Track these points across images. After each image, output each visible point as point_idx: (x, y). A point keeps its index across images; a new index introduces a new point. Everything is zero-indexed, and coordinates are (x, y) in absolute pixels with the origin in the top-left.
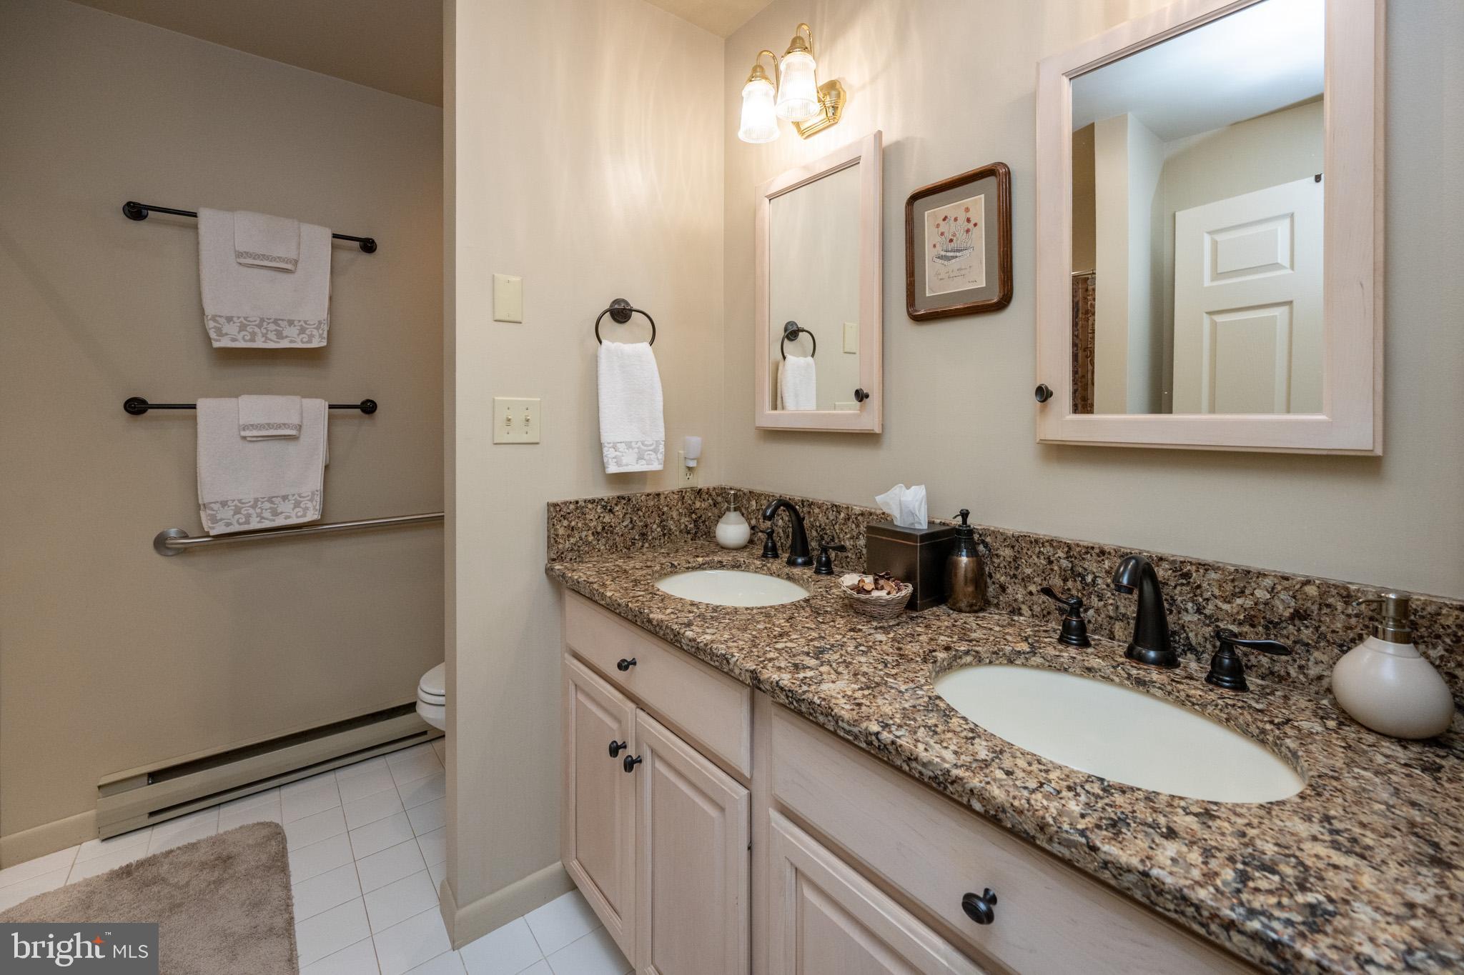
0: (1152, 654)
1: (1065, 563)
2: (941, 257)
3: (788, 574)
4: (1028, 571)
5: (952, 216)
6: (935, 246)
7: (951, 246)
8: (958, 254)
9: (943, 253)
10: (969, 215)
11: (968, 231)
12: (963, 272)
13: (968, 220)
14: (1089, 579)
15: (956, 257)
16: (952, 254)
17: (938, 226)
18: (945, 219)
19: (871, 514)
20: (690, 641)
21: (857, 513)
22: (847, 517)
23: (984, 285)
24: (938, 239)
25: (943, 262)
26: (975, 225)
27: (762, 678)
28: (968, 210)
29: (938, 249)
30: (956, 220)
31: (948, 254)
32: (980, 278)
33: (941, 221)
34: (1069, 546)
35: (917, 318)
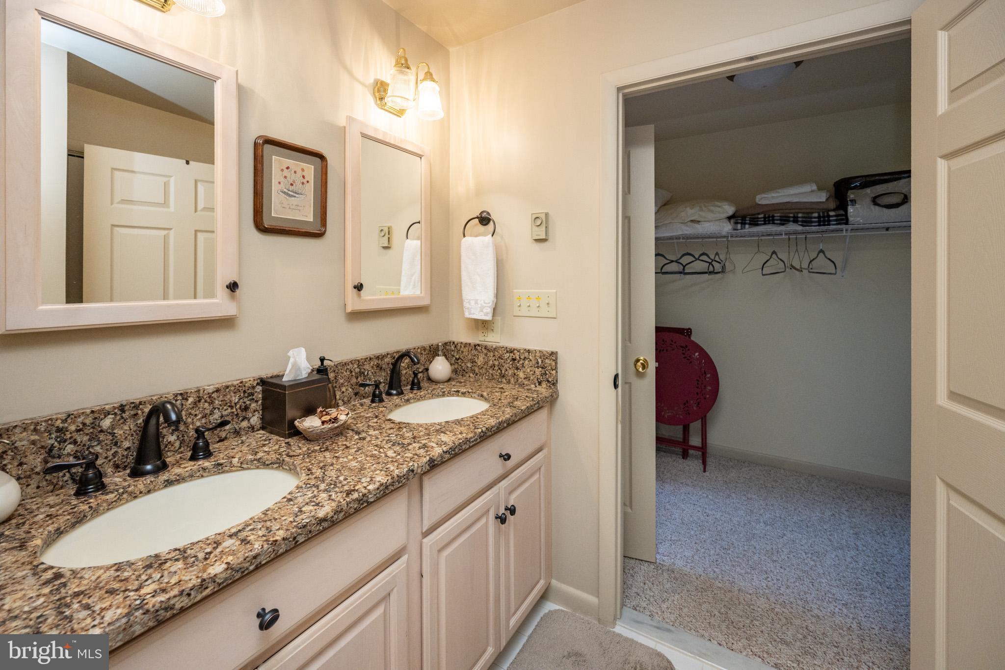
0: (395, 392)
1: (357, 370)
2: (285, 193)
4: (342, 381)
5: (292, 169)
6: (279, 183)
7: (291, 188)
8: (296, 195)
9: (286, 191)
10: (304, 174)
11: (303, 183)
12: (299, 208)
13: (303, 177)
15: (295, 197)
16: (292, 194)
17: (282, 170)
18: (288, 168)
19: (227, 387)
21: (211, 391)
22: (197, 399)
23: (311, 220)
24: (282, 179)
25: (286, 196)
26: (308, 182)
27: (435, 458)
28: (303, 170)
29: (282, 186)
30: (295, 172)
31: (289, 192)
32: (307, 215)
33: (284, 168)
34: (358, 361)
35: (261, 228)
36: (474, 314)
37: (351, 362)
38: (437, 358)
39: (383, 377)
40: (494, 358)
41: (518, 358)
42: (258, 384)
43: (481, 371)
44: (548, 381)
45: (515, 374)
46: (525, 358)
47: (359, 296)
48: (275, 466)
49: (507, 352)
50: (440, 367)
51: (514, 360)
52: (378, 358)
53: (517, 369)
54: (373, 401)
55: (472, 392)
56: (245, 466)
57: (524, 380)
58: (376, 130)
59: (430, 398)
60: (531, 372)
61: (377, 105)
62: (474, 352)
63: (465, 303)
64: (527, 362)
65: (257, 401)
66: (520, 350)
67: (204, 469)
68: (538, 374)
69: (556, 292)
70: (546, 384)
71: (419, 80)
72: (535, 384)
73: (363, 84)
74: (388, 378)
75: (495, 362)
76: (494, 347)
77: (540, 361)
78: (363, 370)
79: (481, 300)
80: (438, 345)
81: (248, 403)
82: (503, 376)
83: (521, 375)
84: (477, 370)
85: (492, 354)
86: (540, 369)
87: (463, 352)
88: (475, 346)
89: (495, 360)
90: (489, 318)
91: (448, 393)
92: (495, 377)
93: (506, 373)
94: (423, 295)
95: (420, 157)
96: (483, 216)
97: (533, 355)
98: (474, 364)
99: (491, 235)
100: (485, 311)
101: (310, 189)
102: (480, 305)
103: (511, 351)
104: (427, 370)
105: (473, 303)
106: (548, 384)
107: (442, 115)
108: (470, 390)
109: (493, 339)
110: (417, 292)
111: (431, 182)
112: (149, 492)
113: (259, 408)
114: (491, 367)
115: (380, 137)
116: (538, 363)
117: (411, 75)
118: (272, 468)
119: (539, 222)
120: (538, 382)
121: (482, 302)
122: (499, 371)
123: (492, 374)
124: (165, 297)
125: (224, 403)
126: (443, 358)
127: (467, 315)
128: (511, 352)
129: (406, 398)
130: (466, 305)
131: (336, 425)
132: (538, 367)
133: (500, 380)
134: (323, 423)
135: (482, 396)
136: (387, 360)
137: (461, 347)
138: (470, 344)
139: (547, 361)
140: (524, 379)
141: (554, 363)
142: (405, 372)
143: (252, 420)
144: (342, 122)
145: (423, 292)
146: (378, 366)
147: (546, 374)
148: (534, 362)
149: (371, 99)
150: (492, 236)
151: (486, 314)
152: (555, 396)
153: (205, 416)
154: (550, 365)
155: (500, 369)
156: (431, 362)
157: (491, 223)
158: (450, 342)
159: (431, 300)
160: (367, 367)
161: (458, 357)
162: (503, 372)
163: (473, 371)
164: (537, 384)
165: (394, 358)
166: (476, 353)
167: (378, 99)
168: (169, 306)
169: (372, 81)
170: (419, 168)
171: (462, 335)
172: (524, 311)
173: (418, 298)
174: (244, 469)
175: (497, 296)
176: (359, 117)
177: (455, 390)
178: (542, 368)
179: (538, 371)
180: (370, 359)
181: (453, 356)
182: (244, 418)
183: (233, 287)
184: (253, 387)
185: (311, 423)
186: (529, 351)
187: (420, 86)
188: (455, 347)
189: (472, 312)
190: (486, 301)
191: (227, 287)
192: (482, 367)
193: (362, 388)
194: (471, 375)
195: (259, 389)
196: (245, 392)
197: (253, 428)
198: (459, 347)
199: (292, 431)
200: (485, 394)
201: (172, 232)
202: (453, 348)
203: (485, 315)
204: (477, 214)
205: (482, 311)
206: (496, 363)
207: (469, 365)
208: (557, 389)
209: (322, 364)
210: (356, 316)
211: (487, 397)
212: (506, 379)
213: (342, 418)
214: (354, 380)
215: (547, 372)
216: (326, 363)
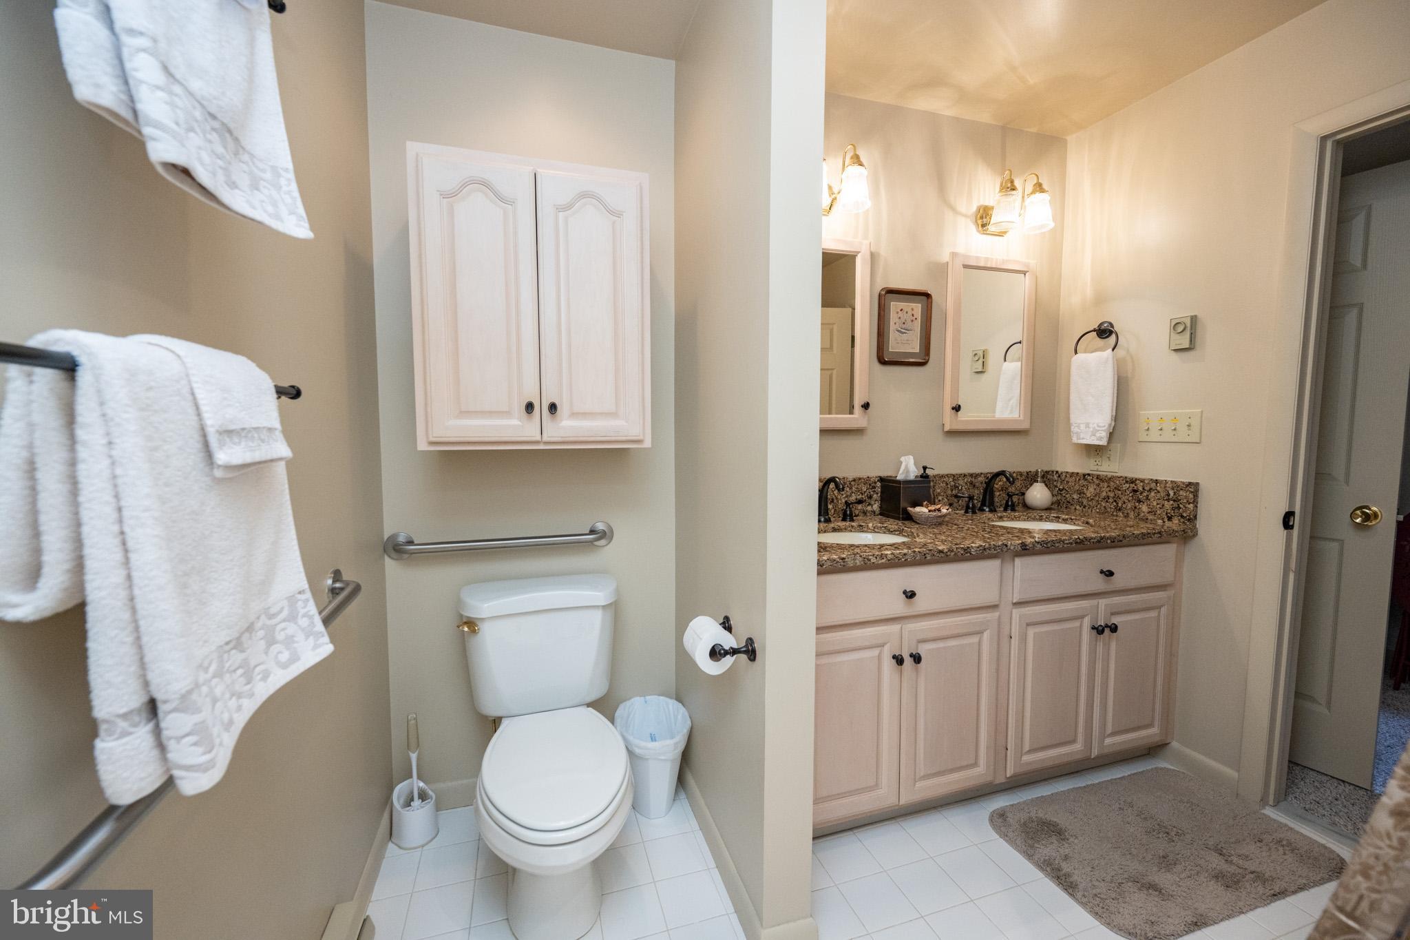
0: (988, 508)
1: (952, 483)
2: (898, 331)
3: (833, 528)
4: (939, 491)
5: (905, 310)
6: (895, 323)
7: (904, 326)
9: (900, 329)
10: (913, 312)
11: (912, 321)
12: (909, 342)
13: (913, 315)
14: (960, 488)
15: (907, 333)
16: (904, 331)
17: (898, 313)
18: (901, 310)
19: (860, 479)
20: (978, 547)
23: (918, 351)
24: (897, 320)
25: (899, 333)
26: (916, 319)
28: (913, 310)
29: (897, 326)
30: (907, 312)
31: (902, 330)
32: (915, 347)
33: (899, 311)
34: (954, 476)
35: (882, 361)
36: (1083, 439)
37: (947, 475)
38: (1035, 484)
39: (978, 493)
40: (1108, 489)
41: (1141, 489)
42: (878, 481)
43: (1090, 503)
44: (1182, 516)
45: (1135, 507)
46: (1151, 489)
47: (957, 415)
48: (897, 533)
49: (1127, 482)
50: (1038, 494)
51: (1135, 491)
52: (971, 475)
53: (1139, 501)
54: (966, 512)
55: (1076, 519)
56: (876, 530)
57: (1148, 515)
58: (978, 258)
59: (1025, 520)
60: (1158, 506)
61: (979, 231)
62: (1082, 482)
63: (1072, 427)
64: (1153, 494)
65: (877, 493)
66: (1144, 480)
67: (852, 527)
68: (1168, 508)
69: (1202, 412)
70: (1179, 520)
71: (1026, 194)
72: (1163, 519)
73: (966, 216)
74: (981, 497)
75: (1109, 493)
76: (1109, 476)
77: (1171, 493)
78: (957, 485)
79: (1094, 424)
80: (1037, 472)
81: (872, 493)
82: (1120, 510)
83: (1144, 508)
84: (1085, 502)
85: (1106, 485)
86: (1172, 502)
87: (1067, 482)
88: (1084, 475)
89: (1110, 491)
90: (1104, 442)
91: (1047, 518)
92: (1109, 510)
93: (1124, 506)
94: (1022, 418)
95: (1025, 273)
96: (1103, 327)
97: (1163, 486)
98: (1082, 495)
99: (1111, 349)
100: (1098, 435)
101: (917, 326)
102: (1091, 429)
103: (1133, 481)
104: (1023, 494)
105: (1082, 427)
106: (1182, 520)
107: (1052, 225)
108: (1073, 517)
109: (1108, 468)
110: (1015, 415)
111: (1036, 299)
112: (825, 532)
113: (879, 499)
114: (1104, 499)
115: (982, 264)
116: (1169, 495)
117: (1017, 195)
118: (895, 534)
119: (1180, 328)
120: (1168, 516)
121: (1095, 425)
122: (1115, 504)
123: (1105, 507)
124: (830, 413)
125: (859, 490)
126: (1043, 484)
127: (1075, 440)
128: (1132, 483)
129: (999, 515)
130: (1074, 429)
131: (940, 514)
132: (1168, 500)
133: (1115, 513)
134: (930, 511)
135: (1087, 523)
136: (980, 479)
137: (1066, 476)
138: (1078, 473)
139: (1181, 493)
140: (1149, 513)
141: (1191, 496)
142: (998, 493)
143: (874, 507)
144: (945, 257)
145: (1021, 416)
146: (971, 483)
147: (1179, 508)
148: (1163, 494)
149: (973, 228)
150: (1113, 350)
151: (1100, 439)
152: (1191, 534)
153: (847, 497)
154: (1186, 497)
155: (1115, 501)
156: (1028, 488)
157: (1114, 336)
158: (1053, 472)
159: (1031, 423)
160: (961, 482)
161: (1061, 487)
162: (1120, 505)
163: (1081, 504)
164: (1166, 520)
165: (988, 478)
166: (1085, 483)
167: (980, 226)
168: (831, 418)
169: (974, 209)
170: (1024, 285)
171: (1069, 463)
172: (1154, 435)
173: (1015, 421)
174: (876, 532)
175: (1116, 418)
176: (960, 249)
177: (1055, 515)
178: (1174, 501)
179: (1168, 505)
180: (965, 476)
181: (1056, 486)
182: (869, 504)
183: (866, 406)
184: (875, 483)
185: (922, 510)
186: (1157, 482)
187: (1028, 201)
188: (1059, 476)
189: (1081, 437)
190: (1101, 425)
191: (862, 406)
192: (1092, 499)
193: (956, 500)
194: (1078, 507)
195: (879, 484)
196: (870, 485)
197: (874, 512)
198: (1063, 477)
199: (905, 516)
200: (1091, 521)
201: (835, 372)
202: (1056, 477)
203: (1098, 440)
204: (1096, 327)
205: (1094, 435)
206: (1112, 495)
207: (1075, 496)
208: (1195, 526)
209: (925, 472)
210: (952, 433)
211: (1093, 523)
212: (1123, 513)
213: (944, 511)
214: (949, 492)
215: (1181, 506)
216: (928, 471)
